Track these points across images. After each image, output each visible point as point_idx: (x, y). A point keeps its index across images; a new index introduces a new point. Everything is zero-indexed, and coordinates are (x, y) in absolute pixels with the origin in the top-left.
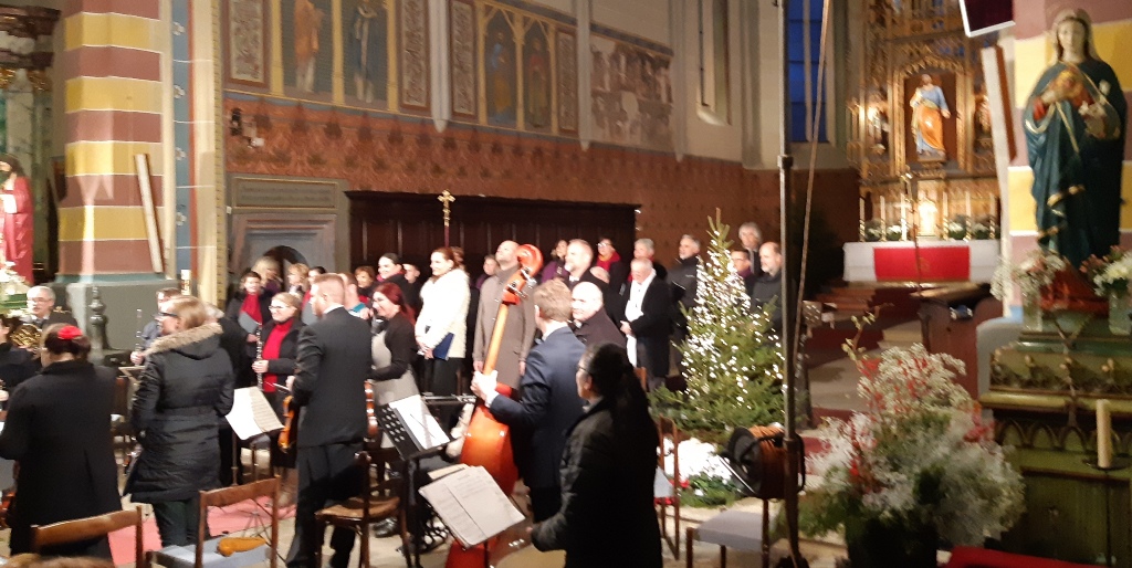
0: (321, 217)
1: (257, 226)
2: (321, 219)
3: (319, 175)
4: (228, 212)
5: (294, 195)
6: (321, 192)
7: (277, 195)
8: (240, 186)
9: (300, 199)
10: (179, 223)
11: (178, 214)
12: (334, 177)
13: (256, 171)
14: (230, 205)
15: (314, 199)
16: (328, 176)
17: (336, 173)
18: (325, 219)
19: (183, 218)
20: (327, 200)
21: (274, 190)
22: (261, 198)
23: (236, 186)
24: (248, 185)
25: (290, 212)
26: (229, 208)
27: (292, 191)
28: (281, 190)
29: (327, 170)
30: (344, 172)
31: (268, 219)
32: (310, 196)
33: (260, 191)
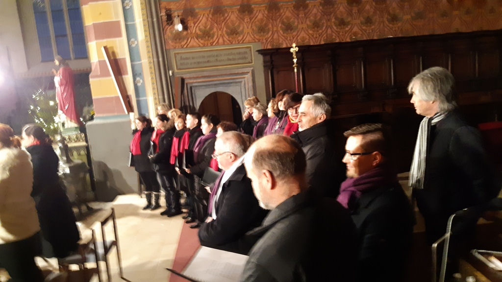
0: (240, 71)
1: (195, 81)
2: (241, 72)
3: (237, 42)
4: (171, 74)
5: (219, 58)
6: (239, 53)
7: (206, 60)
8: (178, 57)
9: (224, 60)
10: (139, 84)
11: (138, 79)
12: (249, 42)
13: (189, 46)
14: (172, 69)
15: (234, 59)
16: (244, 42)
17: (250, 39)
18: (244, 71)
19: (141, 81)
20: (245, 58)
21: (204, 57)
22: (195, 63)
23: (175, 57)
24: (184, 56)
25: (217, 70)
26: (171, 72)
27: (217, 56)
28: (209, 56)
29: (243, 38)
30: (257, 37)
31: (200, 76)
32: (231, 57)
33: (193, 58)
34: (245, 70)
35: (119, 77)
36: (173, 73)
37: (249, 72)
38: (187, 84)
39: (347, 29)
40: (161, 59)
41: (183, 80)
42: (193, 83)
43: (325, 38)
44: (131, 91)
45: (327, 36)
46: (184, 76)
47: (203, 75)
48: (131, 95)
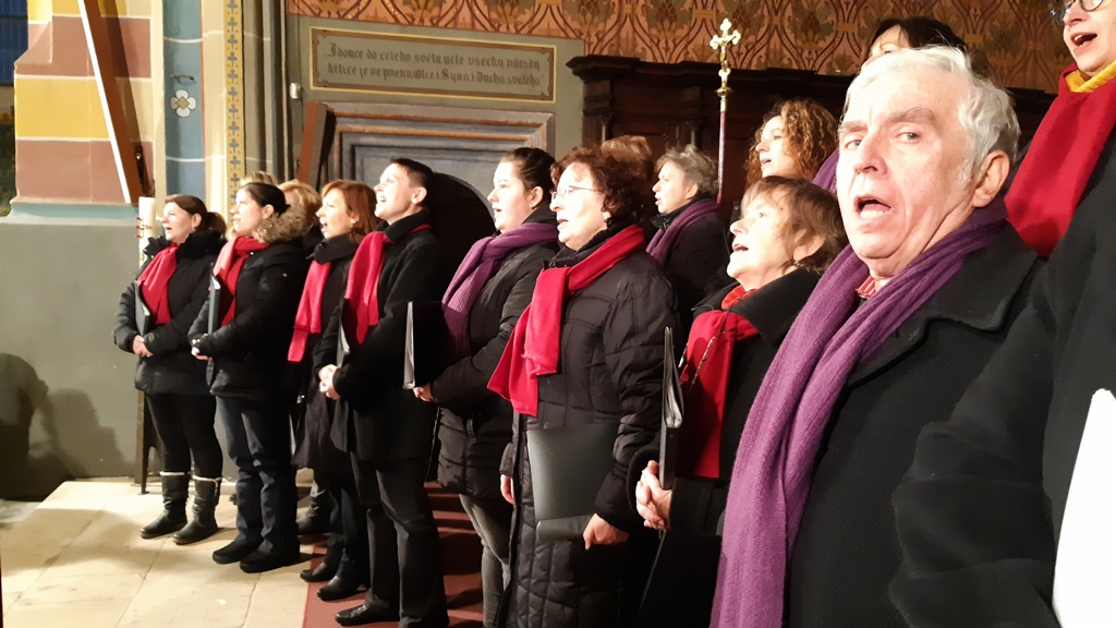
1: (369, 128)
2: (515, 121)
3: (512, 29)
4: (294, 95)
5: (453, 69)
6: (517, 64)
7: (411, 67)
8: (325, 45)
9: (466, 78)
10: (183, 113)
11: (181, 94)
12: (549, 35)
13: (361, 17)
14: (299, 81)
15: (497, 79)
16: (534, 32)
17: (553, 25)
18: (524, 121)
19: (192, 103)
20: (533, 81)
21: (405, 58)
22: (375, 72)
23: (315, 43)
24: (344, 44)
25: (443, 104)
26: (294, 88)
27: (447, 60)
28: (423, 58)
29: (532, 19)
30: (575, 25)
31: (389, 114)
32: (489, 71)
33: (372, 55)
34: (529, 118)
35: (118, 79)
36: (301, 92)
37: (538, 126)
38: (341, 134)
39: (822, 45)
40: (267, 39)
41: (331, 119)
42: (362, 133)
43: (763, 60)
44: (153, 131)
45: (767, 55)
46: (337, 108)
47: (398, 113)
48: (150, 144)
